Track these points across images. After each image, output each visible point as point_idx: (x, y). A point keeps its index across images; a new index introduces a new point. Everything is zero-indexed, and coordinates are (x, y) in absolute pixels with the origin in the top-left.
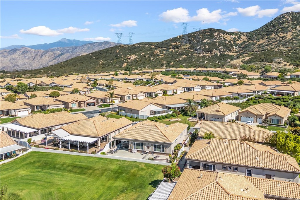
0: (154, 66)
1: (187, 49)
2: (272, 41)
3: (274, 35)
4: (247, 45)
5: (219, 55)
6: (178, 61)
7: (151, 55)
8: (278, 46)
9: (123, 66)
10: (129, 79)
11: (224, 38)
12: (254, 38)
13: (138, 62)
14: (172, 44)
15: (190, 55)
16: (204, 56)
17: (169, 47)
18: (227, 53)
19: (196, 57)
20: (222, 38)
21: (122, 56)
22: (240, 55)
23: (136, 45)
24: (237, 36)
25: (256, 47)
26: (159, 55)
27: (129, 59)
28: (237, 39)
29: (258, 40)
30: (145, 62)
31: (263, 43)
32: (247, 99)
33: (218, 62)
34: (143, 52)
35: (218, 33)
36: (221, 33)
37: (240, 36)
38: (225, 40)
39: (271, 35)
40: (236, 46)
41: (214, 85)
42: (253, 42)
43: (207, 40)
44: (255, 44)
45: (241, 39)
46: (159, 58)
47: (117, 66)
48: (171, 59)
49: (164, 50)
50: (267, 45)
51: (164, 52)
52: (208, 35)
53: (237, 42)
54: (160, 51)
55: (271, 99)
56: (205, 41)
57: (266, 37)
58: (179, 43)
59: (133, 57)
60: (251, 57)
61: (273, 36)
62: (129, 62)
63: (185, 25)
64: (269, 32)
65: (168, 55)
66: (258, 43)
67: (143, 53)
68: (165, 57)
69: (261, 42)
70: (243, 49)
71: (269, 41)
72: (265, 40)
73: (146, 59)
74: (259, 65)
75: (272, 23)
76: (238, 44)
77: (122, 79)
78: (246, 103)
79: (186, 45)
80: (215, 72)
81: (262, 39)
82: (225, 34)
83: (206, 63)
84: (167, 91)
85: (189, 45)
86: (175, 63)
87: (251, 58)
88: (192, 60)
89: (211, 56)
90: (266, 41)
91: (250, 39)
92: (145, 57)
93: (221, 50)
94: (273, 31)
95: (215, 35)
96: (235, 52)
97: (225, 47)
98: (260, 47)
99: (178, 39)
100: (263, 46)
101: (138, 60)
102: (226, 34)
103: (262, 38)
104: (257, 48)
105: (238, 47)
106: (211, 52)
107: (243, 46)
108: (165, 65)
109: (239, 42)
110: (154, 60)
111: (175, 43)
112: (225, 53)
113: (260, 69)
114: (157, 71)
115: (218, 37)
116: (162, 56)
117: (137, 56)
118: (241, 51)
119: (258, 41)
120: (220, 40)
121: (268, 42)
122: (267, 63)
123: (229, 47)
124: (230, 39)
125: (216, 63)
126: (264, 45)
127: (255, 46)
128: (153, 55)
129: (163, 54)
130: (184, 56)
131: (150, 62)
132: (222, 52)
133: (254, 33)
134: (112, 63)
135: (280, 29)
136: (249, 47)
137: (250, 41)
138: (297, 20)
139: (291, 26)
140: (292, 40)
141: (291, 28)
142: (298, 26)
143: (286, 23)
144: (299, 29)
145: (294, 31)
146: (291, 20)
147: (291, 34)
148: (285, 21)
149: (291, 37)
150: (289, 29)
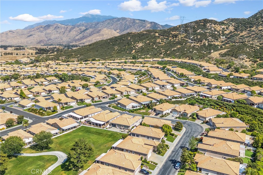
0: (155, 54)
1: (183, 38)
2: (252, 33)
3: (255, 27)
4: (232, 35)
5: (207, 45)
6: (173, 50)
7: (154, 43)
9: (132, 53)
10: (133, 70)
11: (215, 28)
12: (239, 29)
13: (144, 49)
14: (172, 33)
15: (184, 44)
16: (194, 45)
17: (169, 35)
18: (214, 43)
19: (188, 46)
20: (213, 28)
21: (132, 43)
22: (224, 45)
23: (144, 32)
24: (226, 27)
25: (238, 38)
26: (160, 43)
27: (137, 46)
28: (226, 29)
29: (242, 31)
30: (149, 50)
31: (244, 35)
32: (186, 98)
33: (204, 52)
34: (148, 40)
35: (210, 24)
36: (213, 24)
37: (229, 26)
38: (215, 30)
39: (253, 27)
40: (223, 36)
41: (180, 83)
42: (238, 33)
43: (200, 30)
44: (238, 35)
45: (229, 29)
46: (160, 46)
47: (128, 52)
48: (168, 47)
49: (165, 38)
50: (247, 37)
51: (165, 40)
52: (202, 25)
53: (225, 32)
54: (162, 39)
56: (198, 31)
57: (249, 29)
58: (178, 32)
59: (140, 45)
62: (137, 49)
63: (182, 18)
64: (252, 24)
65: (167, 44)
66: (241, 34)
67: (148, 42)
68: (165, 45)
69: (244, 33)
70: (227, 39)
71: (250, 33)
72: (247, 32)
73: (150, 46)
74: (228, 60)
75: (257, 15)
76: (226, 34)
77: (128, 69)
78: (185, 101)
79: (183, 35)
81: (245, 31)
83: (195, 52)
84: (148, 88)
85: (186, 35)
86: (171, 52)
87: (228, 51)
88: (184, 50)
89: (201, 46)
91: (236, 29)
92: (149, 44)
93: (209, 40)
94: (255, 24)
95: (207, 25)
96: (221, 41)
97: (214, 37)
98: (241, 39)
99: (177, 28)
100: (243, 38)
101: (144, 47)
102: (217, 25)
104: (238, 40)
105: (225, 36)
106: (201, 42)
107: (229, 36)
108: (163, 53)
109: (227, 32)
110: (156, 48)
111: (174, 32)
112: (212, 43)
114: (155, 61)
115: (210, 27)
116: (163, 44)
117: (143, 44)
118: (226, 41)
119: (242, 33)
120: (211, 30)
122: (234, 59)
123: (217, 37)
124: (220, 29)
125: (202, 53)
126: (245, 37)
128: (156, 43)
129: (163, 42)
130: (178, 46)
131: (152, 49)
132: (210, 42)
133: (241, 24)
134: (124, 49)
135: (261, 22)
136: (233, 38)
137: (235, 32)
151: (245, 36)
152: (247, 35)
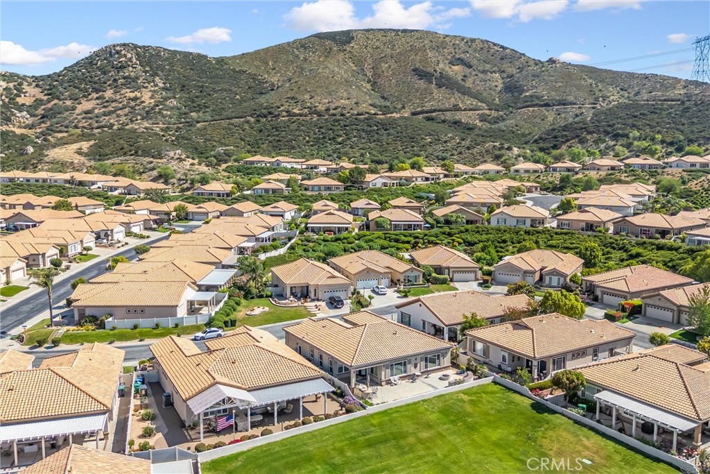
2: (114, 104)
3: (112, 91)
4: (51, 109)
8: (134, 119)
12: (61, 94)
18: (7, 128)
24: (11, 85)
25: (79, 117)
28: (15, 92)
29: (76, 100)
31: (93, 110)
32: (289, 245)
37: (20, 84)
39: (104, 91)
40: (20, 111)
41: (143, 219)
42: (64, 103)
45: (26, 92)
50: (105, 114)
53: (20, 100)
55: (328, 241)
57: (95, 95)
60: (92, 142)
61: (109, 94)
64: (95, 83)
66: (80, 109)
69: (86, 105)
70: (45, 119)
71: (106, 104)
72: (94, 102)
74: (137, 164)
75: (95, 62)
76: (23, 105)
78: (291, 253)
81: (85, 99)
87: (94, 145)
90: (98, 104)
91: (52, 94)
94: (105, 83)
96: (23, 125)
98: (91, 118)
100: (97, 117)
103: (84, 96)
104: (84, 121)
105: (25, 112)
107: (40, 111)
109: (25, 100)
112: (3, 129)
113: (143, 172)
118: (43, 125)
119: (79, 104)
121: (105, 107)
122: (152, 159)
123: (3, 113)
126: (98, 113)
127: (75, 116)
133: (56, 81)
135: (119, 79)
136: (59, 116)
137: (56, 101)
138: (149, 63)
139: (143, 76)
140: (158, 108)
141: (144, 79)
142: (157, 79)
143: (131, 69)
144: (161, 85)
145: (152, 89)
146: (138, 62)
147: (150, 94)
148: (126, 62)
149: (153, 101)
150: (139, 81)
151: (96, 111)
152: (103, 110)
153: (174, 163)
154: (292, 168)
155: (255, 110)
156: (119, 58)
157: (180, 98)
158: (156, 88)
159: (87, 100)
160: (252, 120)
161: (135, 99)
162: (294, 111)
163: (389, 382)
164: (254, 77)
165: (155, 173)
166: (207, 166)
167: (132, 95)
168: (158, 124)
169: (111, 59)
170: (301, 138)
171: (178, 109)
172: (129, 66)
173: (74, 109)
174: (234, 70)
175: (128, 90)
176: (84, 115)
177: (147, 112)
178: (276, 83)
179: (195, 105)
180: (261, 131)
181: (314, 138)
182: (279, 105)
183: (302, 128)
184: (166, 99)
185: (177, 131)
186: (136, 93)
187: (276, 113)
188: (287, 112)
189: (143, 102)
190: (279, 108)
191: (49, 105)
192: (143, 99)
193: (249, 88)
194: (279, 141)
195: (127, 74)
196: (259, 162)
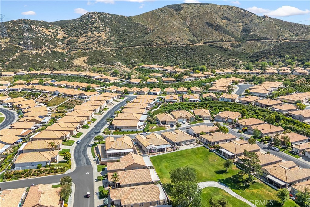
1: (10, 43)
2: (92, 39)
3: (90, 33)
5: (50, 52)
6: (13, 60)
8: (100, 46)
12: (72, 34)
16: (37, 53)
19: (30, 55)
20: (42, 32)
24: (54, 31)
25: (80, 44)
28: (56, 34)
29: (78, 37)
31: (84, 41)
35: (35, 26)
36: (38, 27)
37: (57, 30)
38: (46, 35)
39: (88, 33)
42: (74, 38)
43: (27, 33)
45: (59, 34)
50: (89, 43)
53: (58, 37)
55: (170, 105)
56: (25, 35)
57: (84, 35)
60: (87, 57)
61: (89, 34)
64: (84, 30)
69: (82, 39)
70: (68, 45)
71: (89, 39)
72: (84, 38)
75: (83, 20)
76: (59, 39)
78: (160, 109)
79: (5, 39)
80: (75, 75)
82: (41, 27)
83: (47, 62)
85: (9, 39)
86: (11, 62)
87: (89, 58)
88: (29, 59)
90: (86, 39)
91: (68, 34)
93: (49, 46)
95: (33, 28)
96: (61, 47)
97: (51, 43)
98: (84, 45)
100: (86, 44)
102: (43, 28)
103: (81, 35)
104: (82, 46)
105: (60, 42)
106: (41, 48)
107: (66, 42)
109: (60, 37)
112: (55, 50)
113: (108, 71)
115: (38, 30)
118: (68, 48)
119: (79, 39)
120: (42, 34)
121: (88, 40)
122: (110, 66)
123: (53, 43)
124: (50, 33)
127: (78, 44)
130: (17, 54)
132: (51, 48)
135: (93, 28)
136: (73, 44)
137: (70, 38)
138: (103, 21)
139: (101, 26)
140: (108, 41)
141: (102, 28)
142: (107, 28)
143: (97, 23)
144: (108, 30)
145: (105, 32)
146: (99, 21)
147: (104, 34)
148: (95, 21)
149: (106, 37)
150: (100, 29)
151: (86, 42)
152: (88, 41)
153: (118, 67)
154: (158, 70)
155: (144, 43)
156: (92, 19)
157: (116, 36)
158: (107, 32)
159: (82, 37)
160: (143, 47)
161: (99, 37)
162: (159, 43)
163: (182, 145)
164: (143, 26)
165: (112, 71)
166: (129, 68)
167: (98, 35)
168: (109, 48)
169: (89, 19)
170: (161, 55)
171: (115, 41)
172: (96, 22)
173: (77, 41)
174: (135, 23)
175: (96, 33)
176: (81, 44)
177: (104, 43)
178: (151, 29)
179: (121, 39)
180: (146, 52)
181: (166, 55)
182: (153, 40)
183: (162, 51)
184: (111, 36)
185: (116, 51)
186: (99, 34)
187: (152, 44)
188: (156, 43)
189: (102, 38)
190: (153, 41)
191: (69, 39)
192: (102, 37)
193: (141, 31)
194: (153, 56)
195: (95, 26)
196: (147, 67)
